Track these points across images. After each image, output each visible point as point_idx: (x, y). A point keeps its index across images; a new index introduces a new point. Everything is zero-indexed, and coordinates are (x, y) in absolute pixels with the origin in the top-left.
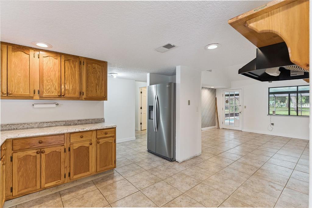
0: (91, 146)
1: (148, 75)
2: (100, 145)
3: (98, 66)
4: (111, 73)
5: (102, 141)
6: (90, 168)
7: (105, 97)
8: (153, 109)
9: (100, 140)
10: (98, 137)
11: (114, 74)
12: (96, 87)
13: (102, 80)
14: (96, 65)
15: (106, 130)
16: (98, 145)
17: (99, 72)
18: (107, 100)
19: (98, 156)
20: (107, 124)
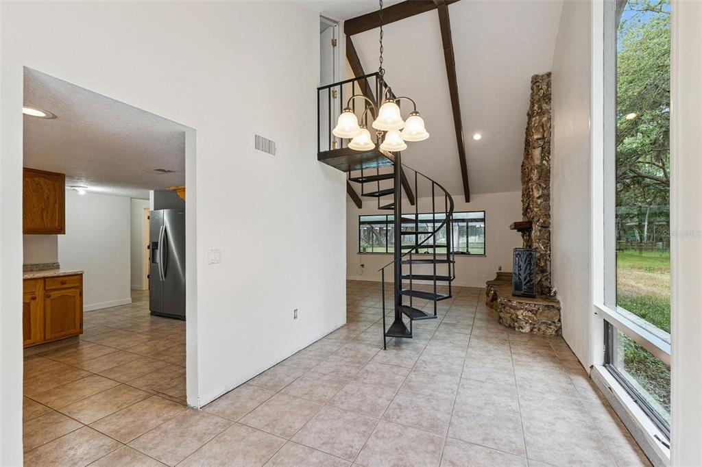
0: (34, 301)
1: (152, 193)
2: (51, 300)
3: (47, 181)
4: (72, 187)
5: (54, 294)
6: (32, 335)
7: (61, 229)
8: (157, 246)
9: (52, 293)
10: (47, 288)
11: (81, 188)
12: (42, 213)
13: (55, 203)
14: (42, 179)
15: (63, 278)
16: (48, 301)
17: (49, 190)
18: (65, 234)
19: (47, 317)
20: (64, 270)
